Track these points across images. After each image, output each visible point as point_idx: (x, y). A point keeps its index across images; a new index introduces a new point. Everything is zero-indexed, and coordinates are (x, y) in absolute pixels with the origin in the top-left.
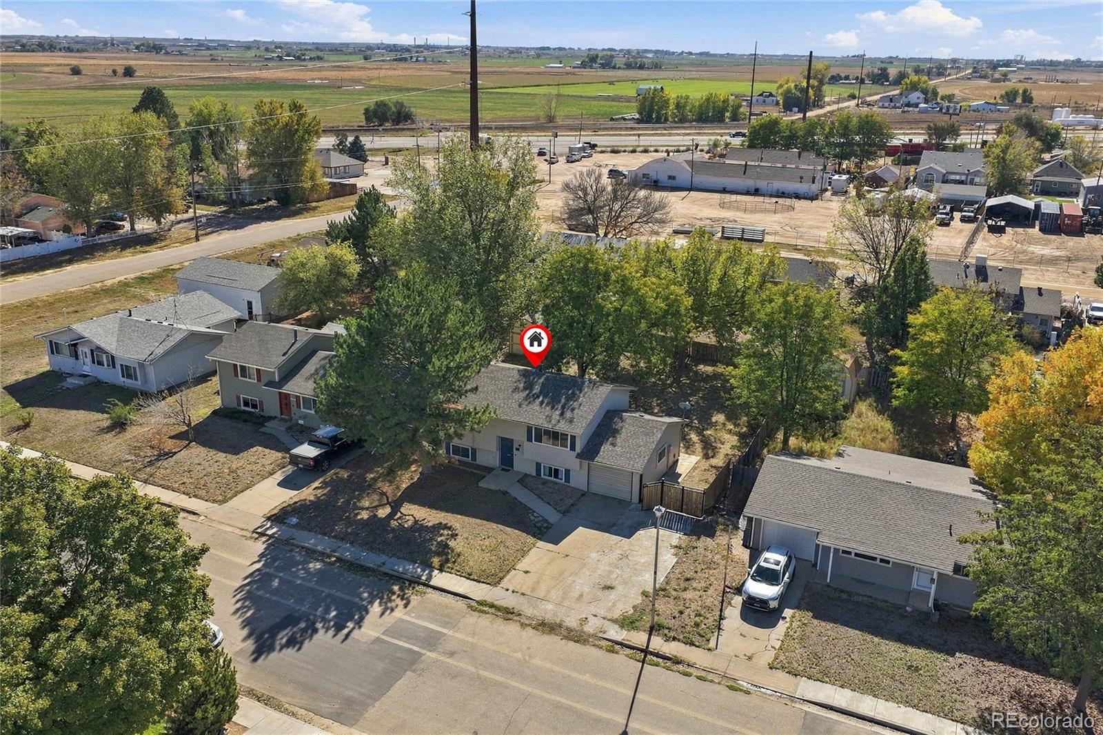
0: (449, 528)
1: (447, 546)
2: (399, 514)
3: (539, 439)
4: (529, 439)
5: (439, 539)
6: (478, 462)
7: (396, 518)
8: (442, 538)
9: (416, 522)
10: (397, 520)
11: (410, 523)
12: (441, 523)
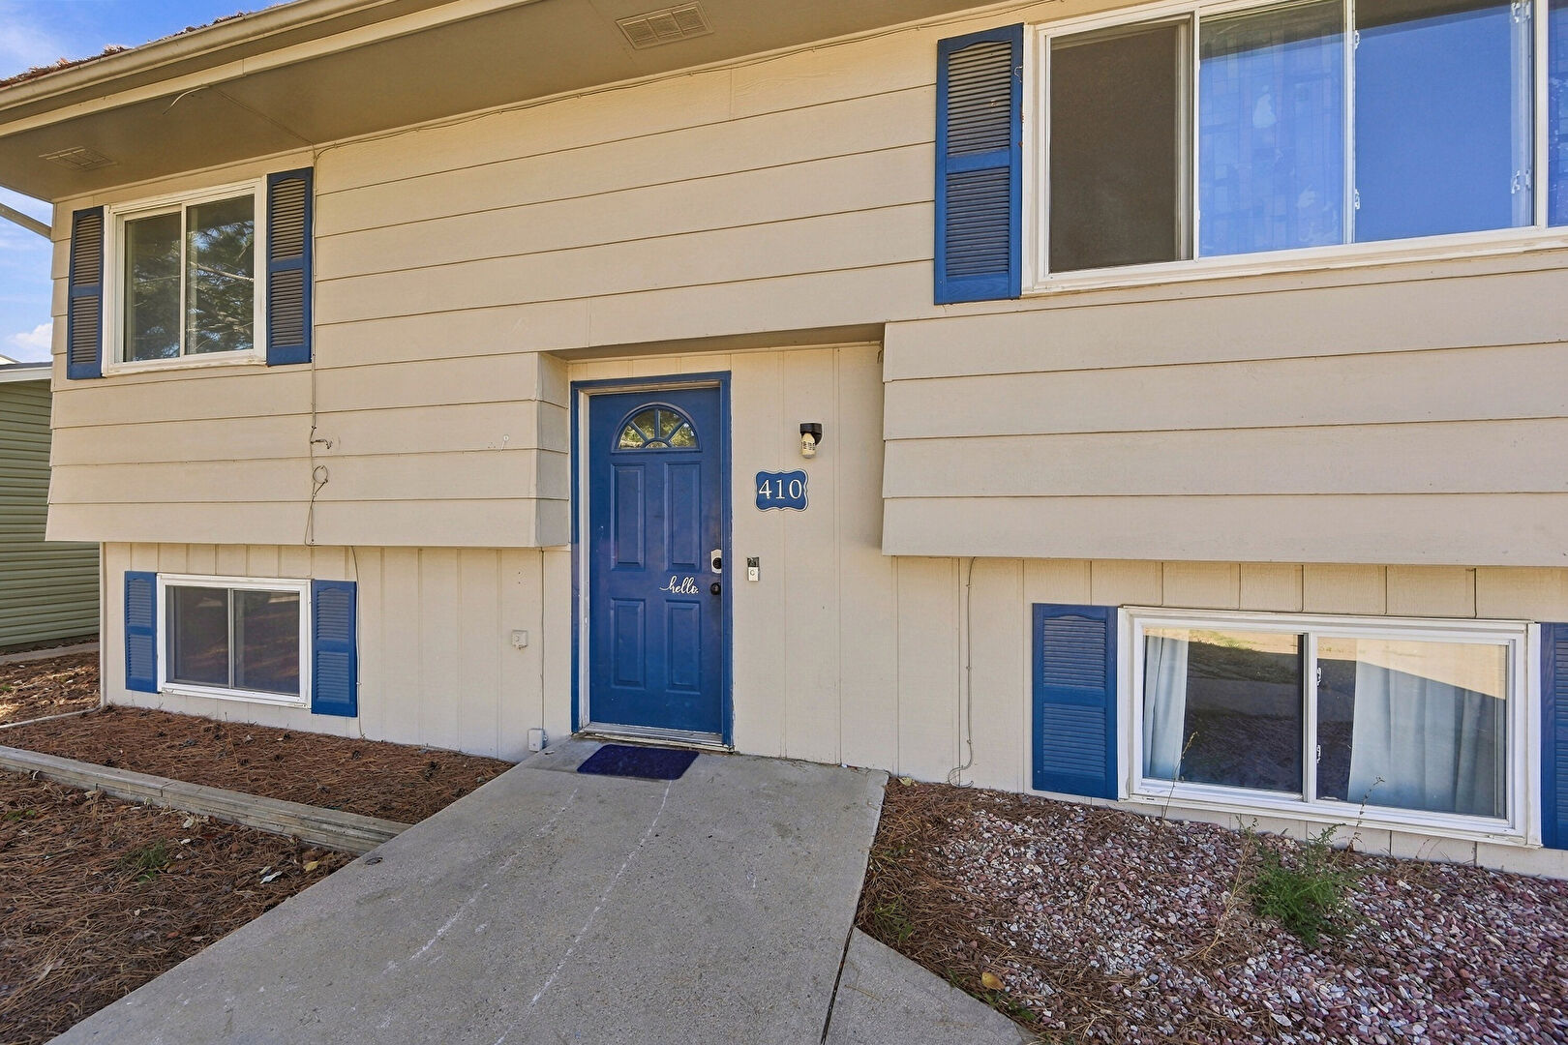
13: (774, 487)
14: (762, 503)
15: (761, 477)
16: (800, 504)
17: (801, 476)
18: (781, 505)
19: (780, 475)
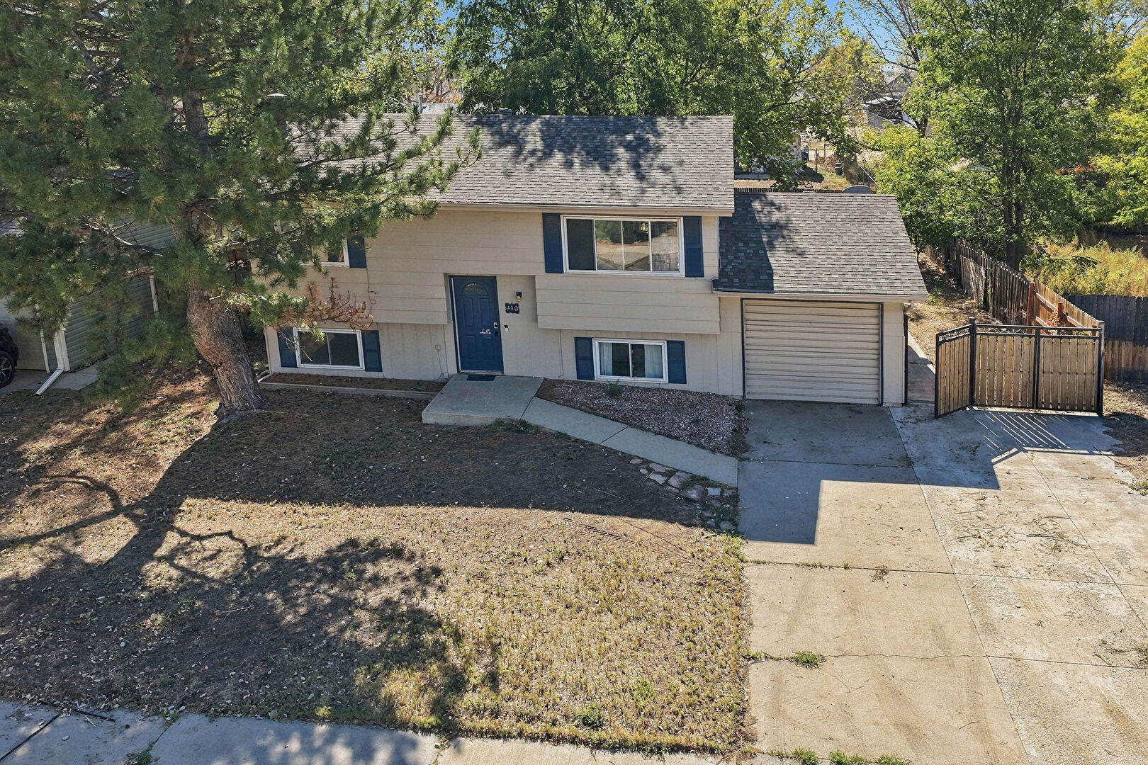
0: (397, 553)
1: (420, 620)
2: (172, 540)
3: (583, 259)
4: (553, 265)
5: (374, 599)
6: (388, 372)
7: (161, 552)
8: (386, 592)
9: (251, 554)
10: (170, 558)
11: (228, 562)
12: (353, 543)
13: (510, 307)
14: (508, 311)
15: (507, 305)
16: (518, 312)
17: (517, 305)
18: (513, 312)
19: (512, 305)
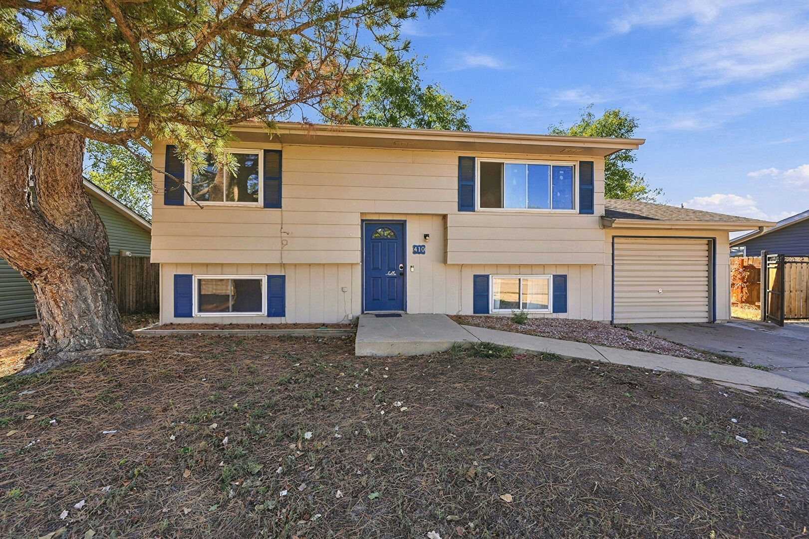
4: (466, 204)
6: (290, 317)
13: (418, 249)
14: (414, 253)
15: (414, 246)
16: (424, 253)
17: (424, 246)
18: (419, 253)
19: (419, 246)
